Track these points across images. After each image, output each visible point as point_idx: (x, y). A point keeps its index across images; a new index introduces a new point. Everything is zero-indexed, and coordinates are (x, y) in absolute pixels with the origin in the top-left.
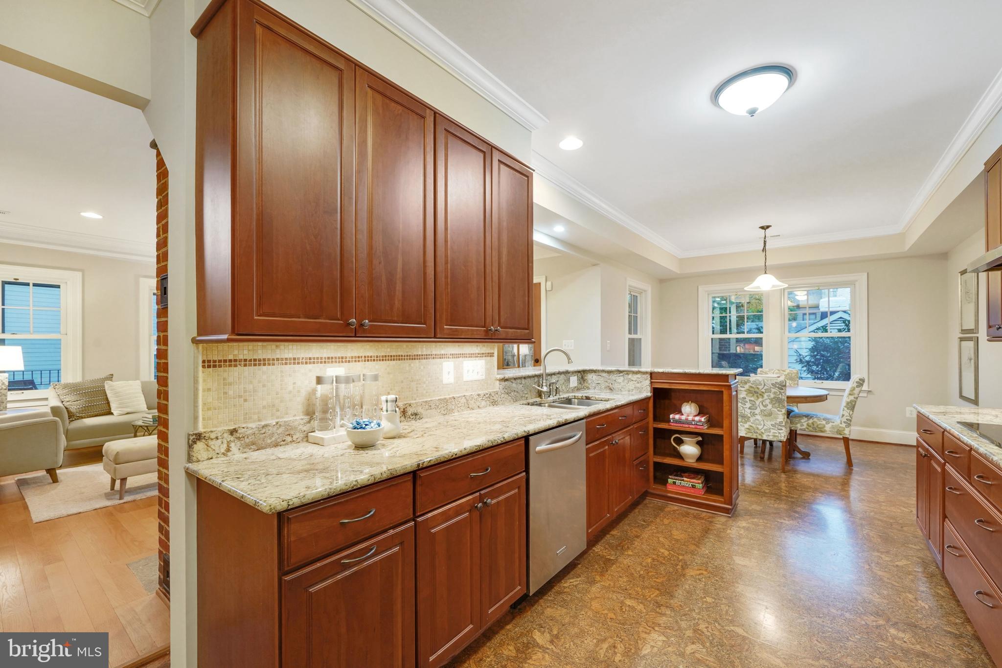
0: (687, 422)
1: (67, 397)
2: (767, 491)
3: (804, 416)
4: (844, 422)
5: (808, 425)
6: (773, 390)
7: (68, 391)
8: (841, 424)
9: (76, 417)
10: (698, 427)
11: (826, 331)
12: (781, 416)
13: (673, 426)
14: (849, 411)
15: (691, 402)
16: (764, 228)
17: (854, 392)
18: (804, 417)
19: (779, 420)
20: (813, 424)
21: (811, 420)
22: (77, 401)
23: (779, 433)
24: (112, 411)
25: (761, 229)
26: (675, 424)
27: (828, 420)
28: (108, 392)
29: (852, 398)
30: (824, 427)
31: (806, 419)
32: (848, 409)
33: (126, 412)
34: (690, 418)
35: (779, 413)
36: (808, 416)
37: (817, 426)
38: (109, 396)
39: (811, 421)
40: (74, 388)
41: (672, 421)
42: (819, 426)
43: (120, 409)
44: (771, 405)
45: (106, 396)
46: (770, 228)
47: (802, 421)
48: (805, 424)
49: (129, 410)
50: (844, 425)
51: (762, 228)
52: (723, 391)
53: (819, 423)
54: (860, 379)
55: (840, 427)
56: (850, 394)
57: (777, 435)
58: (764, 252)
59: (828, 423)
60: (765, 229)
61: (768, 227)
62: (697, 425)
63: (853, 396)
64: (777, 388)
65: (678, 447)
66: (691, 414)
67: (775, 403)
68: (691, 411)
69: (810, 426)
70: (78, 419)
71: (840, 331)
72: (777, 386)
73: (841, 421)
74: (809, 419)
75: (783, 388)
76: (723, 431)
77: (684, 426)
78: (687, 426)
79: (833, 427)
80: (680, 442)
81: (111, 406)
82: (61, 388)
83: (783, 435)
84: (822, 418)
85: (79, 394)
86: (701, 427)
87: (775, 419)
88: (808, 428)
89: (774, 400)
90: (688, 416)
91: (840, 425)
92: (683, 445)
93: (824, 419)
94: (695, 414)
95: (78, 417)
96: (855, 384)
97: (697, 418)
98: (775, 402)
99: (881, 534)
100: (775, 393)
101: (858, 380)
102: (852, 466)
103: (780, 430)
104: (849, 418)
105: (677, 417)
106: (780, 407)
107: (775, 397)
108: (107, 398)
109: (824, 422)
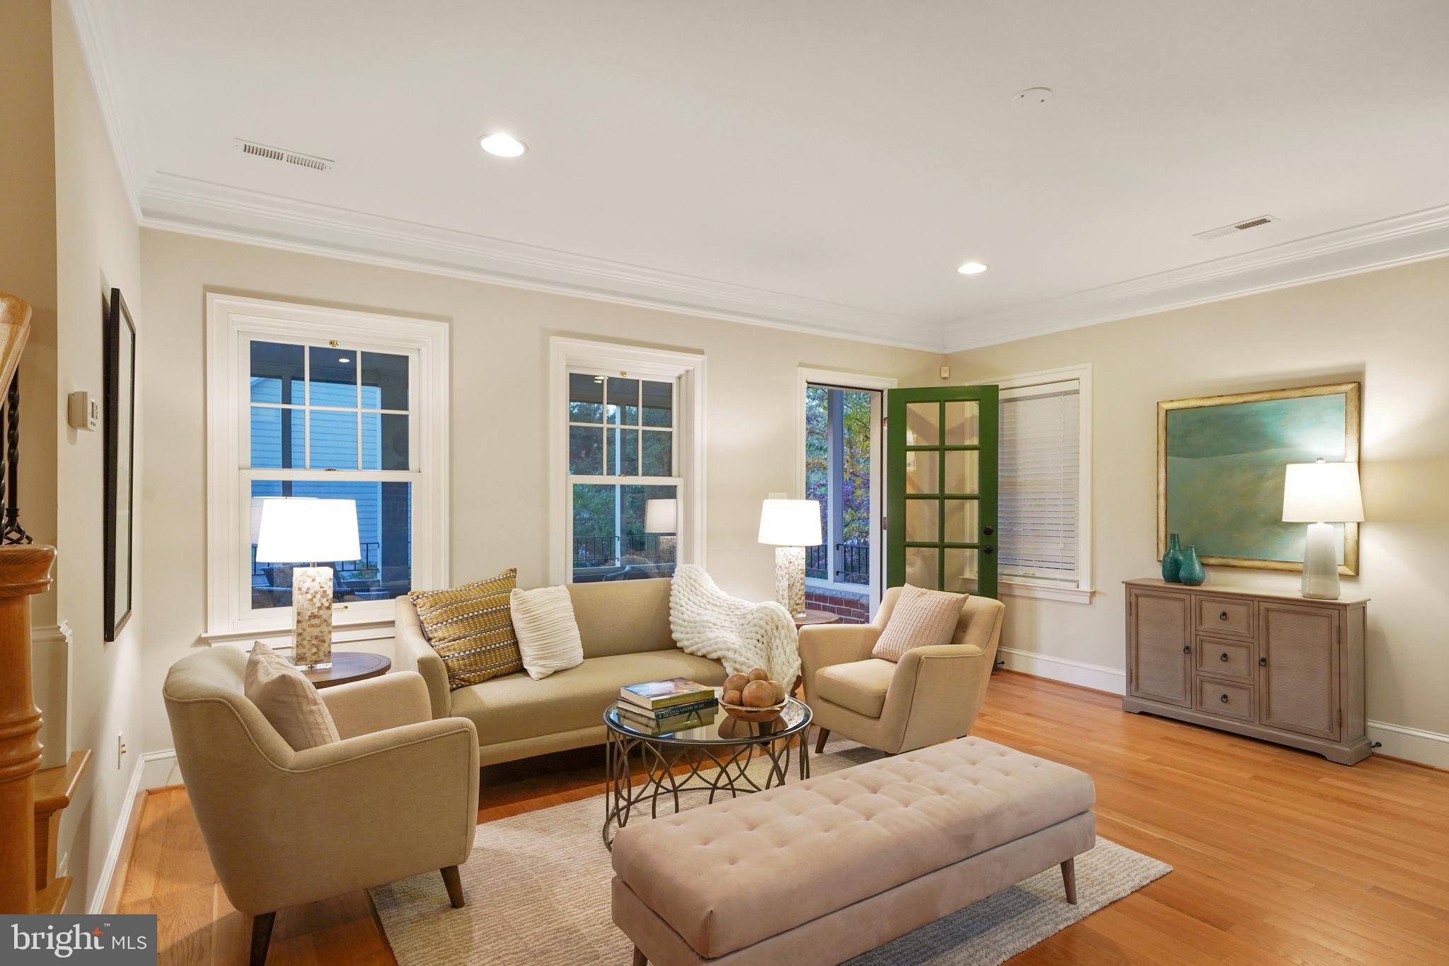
1: (440, 627)
7: (441, 614)
9: (457, 682)
22: (459, 638)
24: (525, 667)
28: (516, 617)
33: (551, 671)
38: (519, 624)
40: (451, 604)
43: (542, 662)
45: (512, 625)
49: (558, 664)
70: (463, 686)
81: (523, 654)
82: (428, 605)
85: (461, 621)
95: (463, 680)
108: (513, 630)
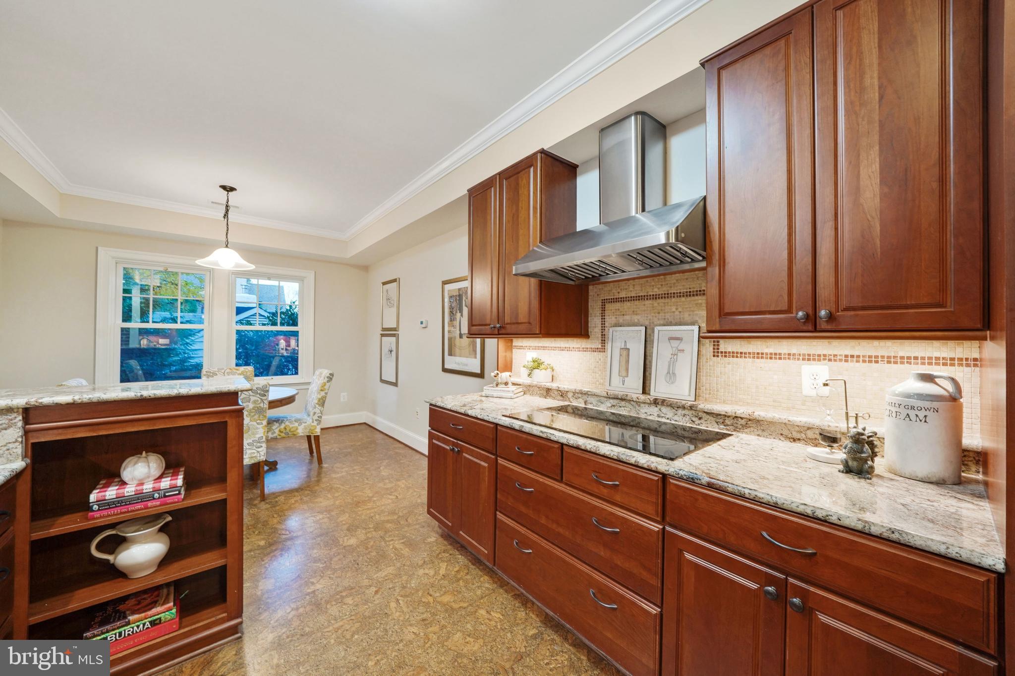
0: (141, 497)
2: (262, 543)
3: (274, 421)
4: (316, 420)
5: (280, 431)
6: (253, 399)
8: (313, 422)
10: (169, 500)
11: (250, 324)
12: (261, 429)
13: (99, 518)
14: (320, 408)
15: (146, 452)
16: (229, 189)
17: (325, 387)
18: (275, 423)
19: (258, 436)
20: (285, 429)
21: (283, 424)
23: (258, 452)
25: (222, 190)
26: (105, 513)
27: (299, 421)
29: (323, 394)
30: (297, 429)
31: (277, 425)
32: (319, 405)
34: (148, 487)
35: (258, 426)
36: (278, 420)
37: (290, 430)
39: (283, 426)
41: (95, 507)
42: (292, 430)
44: (249, 419)
46: (234, 192)
47: (274, 428)
48: (277, 431)
50: (315, 423)
51: (224, 187)
52: (226, 422)
53: (291, 426)
54: (330, 374)
55: (312, 426)
56: (322, 390)
57: (255, 455)
58: (226, 220)
59: (300, 424)
60: (228, 191)
61: (232, 189)
62: (165, 496)
63: (324, 392)
64: (258, 396)
65: (110, 558)
66: (149, 477)
67: (255, 415)
68: (149, 472)
69: (282, 432)
71: (264, 325)
72: (259, 392)
73: (313, 419)
74: (280, 424)
75: (266, 394)
76: (225, 490)
77: (131, 508)
78: (139, 506)
79: (305, 428)
80: (116, 543)
83: (262, 453)
84: (293, 419)
86: (175, 499)
87: (252, 436)
88: (280, 435)
89: (254, 411)
90: (142, 484)
91: (313, 424)
92: (127, 549)
93: (295, 421)
94: (158, 474)
96: (326, 379)
97: (165, 483)
98: (254, 413)
99: (403, 541)
100: (255, 402)
101: (328, 375)
102: (322, 463)
103: (259, 448)
104: (320, 415)
105: (111, 493)
106: (261, 419)
107: (255, 407)
109: (296, 424)
